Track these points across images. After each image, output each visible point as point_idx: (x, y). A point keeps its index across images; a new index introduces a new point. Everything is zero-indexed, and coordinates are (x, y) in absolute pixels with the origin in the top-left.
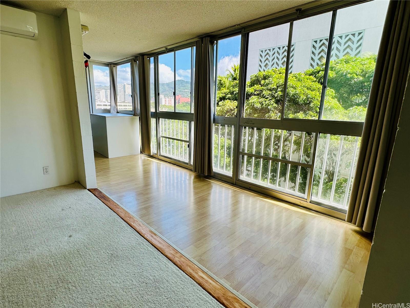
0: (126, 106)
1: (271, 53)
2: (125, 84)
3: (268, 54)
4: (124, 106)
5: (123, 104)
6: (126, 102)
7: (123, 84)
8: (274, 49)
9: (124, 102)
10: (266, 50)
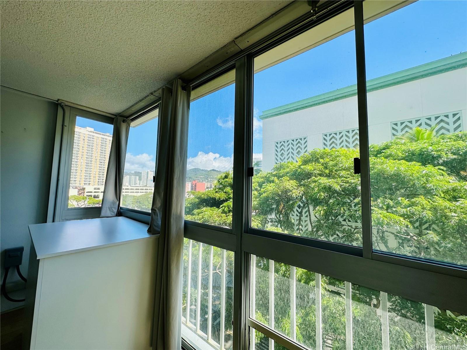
0: (147, 189)
1: (286, 144)
2: (149, 171)
3: (283, 145)
4: (146, 189)
5: (144, 188)
6: (147, 186)
7: (147, 171)
8: (288, 141)
9: (146, 186)
10: (281, 142)
